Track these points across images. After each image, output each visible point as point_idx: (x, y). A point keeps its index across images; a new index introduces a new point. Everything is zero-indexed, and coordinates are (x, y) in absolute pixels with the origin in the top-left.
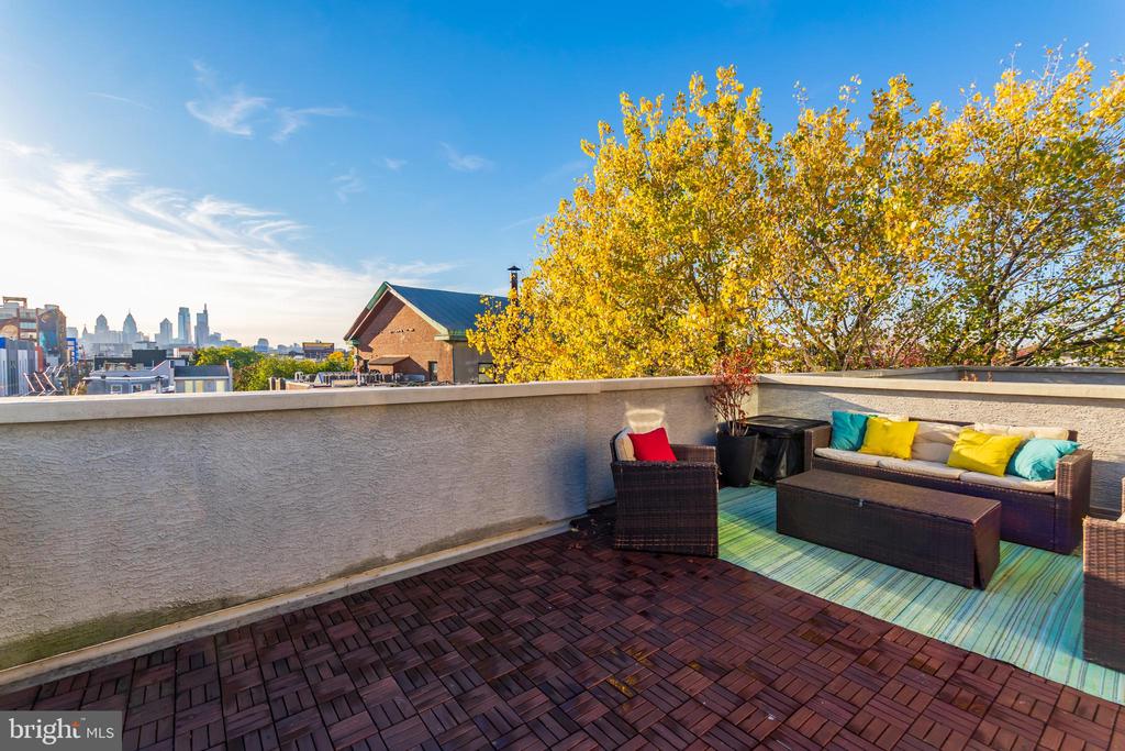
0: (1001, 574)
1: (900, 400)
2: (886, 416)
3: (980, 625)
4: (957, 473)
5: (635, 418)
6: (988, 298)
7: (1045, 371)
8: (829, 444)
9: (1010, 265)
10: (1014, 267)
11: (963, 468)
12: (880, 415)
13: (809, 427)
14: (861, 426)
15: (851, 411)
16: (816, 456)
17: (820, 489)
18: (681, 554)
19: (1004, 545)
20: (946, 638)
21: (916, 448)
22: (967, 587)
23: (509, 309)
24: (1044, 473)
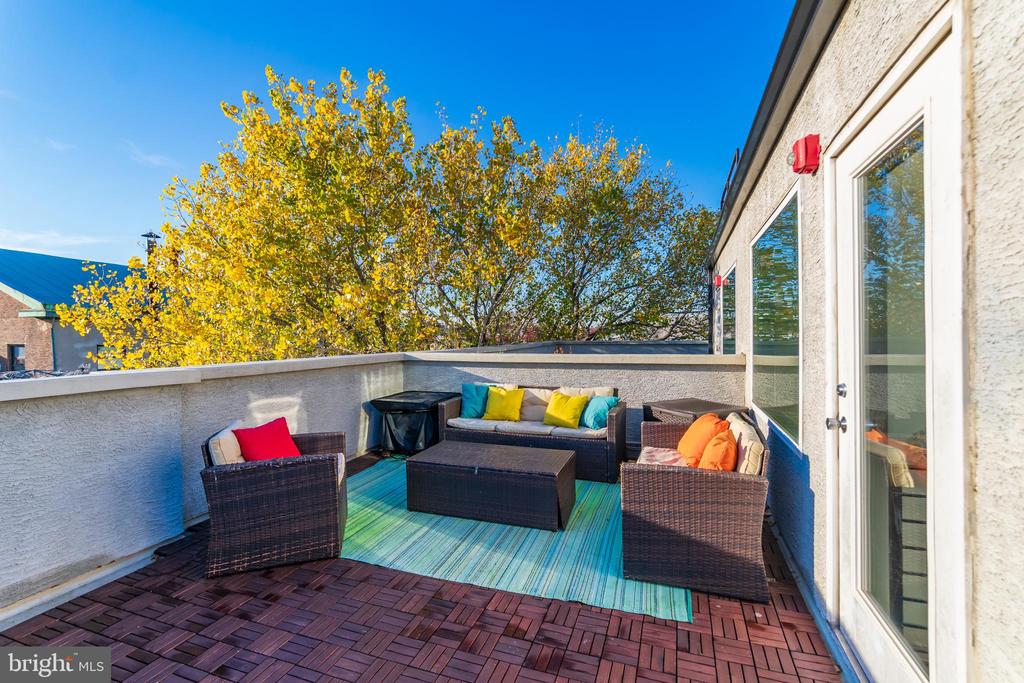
0: (576, 511)
1: (513, 371)
2: (501, 385)
3: (560, 567)
4: (549, 430)
5: (261, 409)
6: (573, 293)
7: (602, 344)
8: (460, 414)
9: (583, 268)
10: (585, 271)
11: (553, 425)
12: (498, 385)
13: (441, 401)
14: (484, 396)
15: (478, 383)
16: (448, 426)
17: (444, 462)
18: (296, 564)
19: (578, 483)
20: (536, 591)
21: (524, 411)
22: (554, 531)
23: (129, 281)
24: (600, 423)
